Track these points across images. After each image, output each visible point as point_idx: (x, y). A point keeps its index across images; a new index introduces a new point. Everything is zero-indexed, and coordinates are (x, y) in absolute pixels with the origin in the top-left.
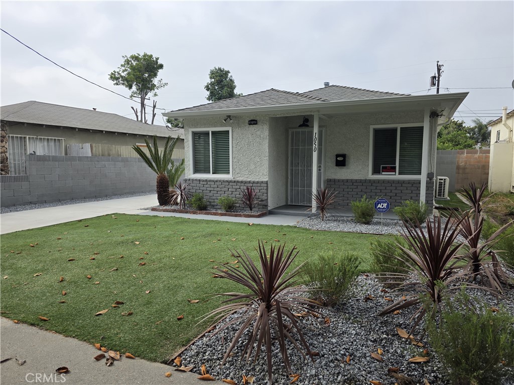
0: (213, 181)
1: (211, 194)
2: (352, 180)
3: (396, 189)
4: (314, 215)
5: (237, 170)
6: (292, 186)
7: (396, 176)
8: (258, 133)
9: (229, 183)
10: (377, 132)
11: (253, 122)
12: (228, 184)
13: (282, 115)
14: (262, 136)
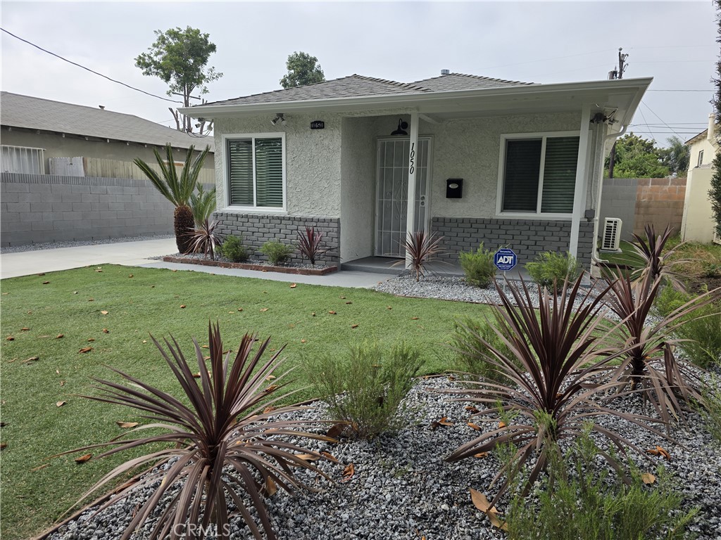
0: (257, 217)
1: (254, 238)
2: (470, 219)
3: (536, 234)
4: (408, 273)
5: (294, 201)
6: (380, 228)
7: (539, 215)
8: (326, 142)
9: (281, 220)
10: (510, 144)
11: (318, 125)
12: (279, 221)
13: (362, 115)
14: (331, 147)
